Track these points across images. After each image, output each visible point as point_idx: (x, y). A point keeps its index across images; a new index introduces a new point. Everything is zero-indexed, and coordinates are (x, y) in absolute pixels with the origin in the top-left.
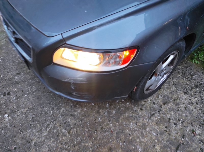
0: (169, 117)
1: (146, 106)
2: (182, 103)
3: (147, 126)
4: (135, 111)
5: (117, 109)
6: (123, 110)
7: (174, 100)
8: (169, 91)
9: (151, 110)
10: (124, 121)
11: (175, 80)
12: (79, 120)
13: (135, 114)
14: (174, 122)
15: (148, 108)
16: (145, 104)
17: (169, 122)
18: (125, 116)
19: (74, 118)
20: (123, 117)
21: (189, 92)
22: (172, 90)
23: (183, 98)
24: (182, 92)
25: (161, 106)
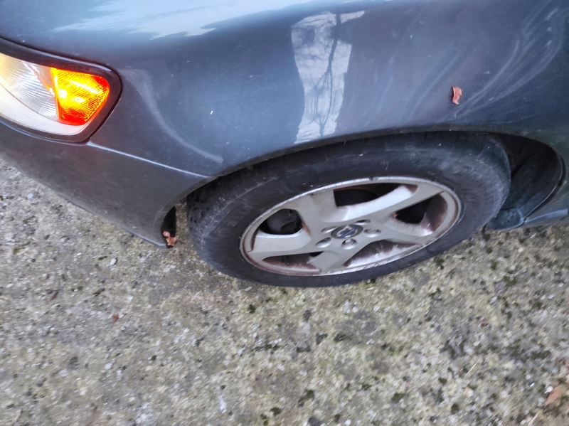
0: (312, 387)
1: (276, 310)
2: (401, 374)
3: (225, 368)
4: (231, 302)
5: (185, 263)
6: (199, 276)
7: (384, 347)
8: (394, 305)
9: (279, 330)
10: (172, 311)
11: (453, 284)
12: (64, 234)
13: (221, 312)
14: (318, 413)
15: (273, 318)
16: (275, 301)
17: (301, 402)
18: (188, 298)
19: (57, 222)
20: (178, 299)
21: (464, 354)
22: (408, 309)
23: (424, 360)
24: (437, 338)
25: (319, 339)
